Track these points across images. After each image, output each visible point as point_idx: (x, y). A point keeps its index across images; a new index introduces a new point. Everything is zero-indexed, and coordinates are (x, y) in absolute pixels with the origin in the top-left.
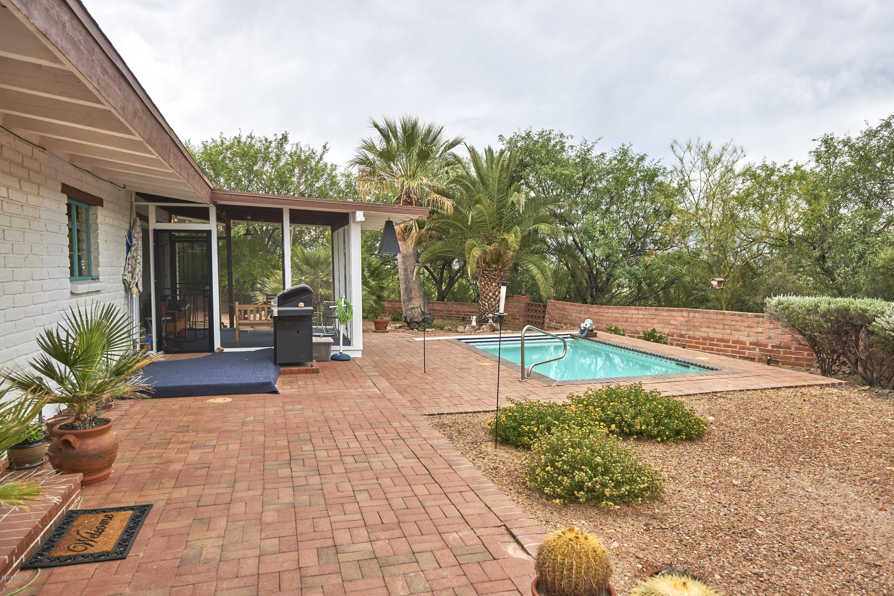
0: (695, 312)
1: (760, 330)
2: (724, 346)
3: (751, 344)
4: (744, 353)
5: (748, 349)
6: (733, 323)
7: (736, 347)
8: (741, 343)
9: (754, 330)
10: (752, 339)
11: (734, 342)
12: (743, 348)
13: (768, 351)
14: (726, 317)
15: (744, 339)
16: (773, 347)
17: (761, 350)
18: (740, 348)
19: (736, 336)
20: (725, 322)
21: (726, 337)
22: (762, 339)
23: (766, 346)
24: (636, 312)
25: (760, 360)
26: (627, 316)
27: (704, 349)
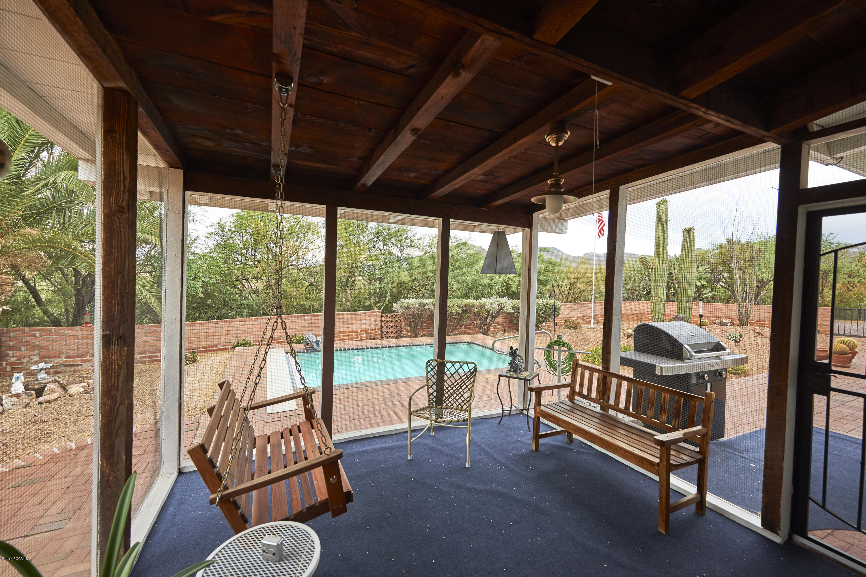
0: (317, 316)
1: (365, 321)
2: (343, 336)
3: (361, 331)
4: (358, 338)
5: (360, 334)
6: (350, 320)
7: (352, 335)
8: (355, 331)
9: (362, 322)
10: (362, 328)
11: (350, 332)
12: (357, 335)
13: (370, 333)
14: (344, 316)
15: (356, 329)
16: (371, 330)
17: (367, 334)
18: (355, 335)
19: (352, 328)
20: (344, 320)
21: (344, 330)
22: (366, 327)
23: (368, 331)
24: (243, 323)
25: (367, 339)
26: (230, 328)
27: (351, 338)
